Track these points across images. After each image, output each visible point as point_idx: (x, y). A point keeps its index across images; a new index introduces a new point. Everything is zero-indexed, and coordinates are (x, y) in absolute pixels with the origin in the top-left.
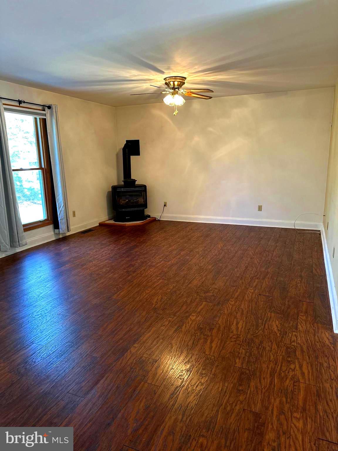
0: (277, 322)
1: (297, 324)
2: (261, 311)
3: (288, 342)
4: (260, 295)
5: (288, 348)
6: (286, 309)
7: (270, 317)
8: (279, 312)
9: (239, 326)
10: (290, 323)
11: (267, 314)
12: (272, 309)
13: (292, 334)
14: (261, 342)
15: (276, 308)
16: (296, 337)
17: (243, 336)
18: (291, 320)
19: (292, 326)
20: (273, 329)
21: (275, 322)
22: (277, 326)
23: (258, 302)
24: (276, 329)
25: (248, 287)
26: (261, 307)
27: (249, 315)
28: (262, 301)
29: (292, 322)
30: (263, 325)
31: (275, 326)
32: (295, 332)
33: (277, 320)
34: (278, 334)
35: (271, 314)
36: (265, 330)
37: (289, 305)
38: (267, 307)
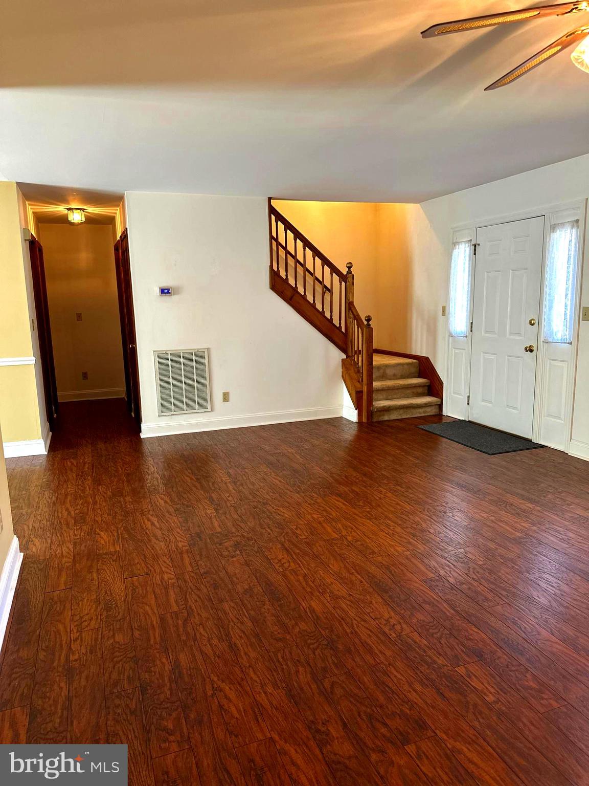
0: (102, 542)
1: (75, 548)
2: (131, 548)
3: (84, 527)
4: (148, 574)
5: (84, 522)
6: (94, 565)
7: (114, 545)
8: (104, 556)
9: (149, 523)
10: (85, 546)
11: (121, 547)
12: (115, 556)
13: (80, 536)
14: (114, 517)
15: (111, 561)
16: (75, 535)
17: (138, 516)
18: (84, 551)
19: (81, 544)
20: (106, 534)
21: (105, 543)
22: (102, 538)
23: (143, 560)
24: (102, 534)
25: (180, 582)
26: (135, 554)
27: (146, 538)
28: (138, 563)
29: (83, 548)
30: (120, 534)
31: (105, 537)
32: (77, 539)
33: (103, 545)
34: (98, 530)
35: (115, 548)
36: (116, 529)
37: (91, 572)
38: (125, 557)
